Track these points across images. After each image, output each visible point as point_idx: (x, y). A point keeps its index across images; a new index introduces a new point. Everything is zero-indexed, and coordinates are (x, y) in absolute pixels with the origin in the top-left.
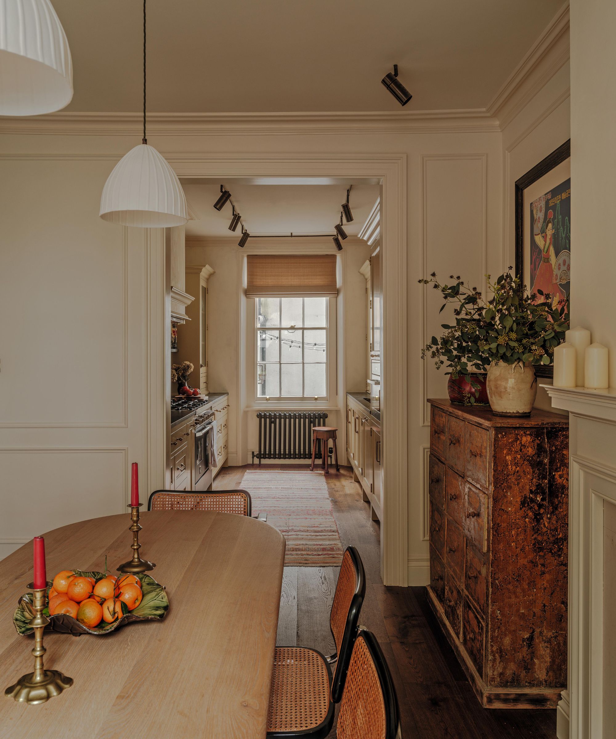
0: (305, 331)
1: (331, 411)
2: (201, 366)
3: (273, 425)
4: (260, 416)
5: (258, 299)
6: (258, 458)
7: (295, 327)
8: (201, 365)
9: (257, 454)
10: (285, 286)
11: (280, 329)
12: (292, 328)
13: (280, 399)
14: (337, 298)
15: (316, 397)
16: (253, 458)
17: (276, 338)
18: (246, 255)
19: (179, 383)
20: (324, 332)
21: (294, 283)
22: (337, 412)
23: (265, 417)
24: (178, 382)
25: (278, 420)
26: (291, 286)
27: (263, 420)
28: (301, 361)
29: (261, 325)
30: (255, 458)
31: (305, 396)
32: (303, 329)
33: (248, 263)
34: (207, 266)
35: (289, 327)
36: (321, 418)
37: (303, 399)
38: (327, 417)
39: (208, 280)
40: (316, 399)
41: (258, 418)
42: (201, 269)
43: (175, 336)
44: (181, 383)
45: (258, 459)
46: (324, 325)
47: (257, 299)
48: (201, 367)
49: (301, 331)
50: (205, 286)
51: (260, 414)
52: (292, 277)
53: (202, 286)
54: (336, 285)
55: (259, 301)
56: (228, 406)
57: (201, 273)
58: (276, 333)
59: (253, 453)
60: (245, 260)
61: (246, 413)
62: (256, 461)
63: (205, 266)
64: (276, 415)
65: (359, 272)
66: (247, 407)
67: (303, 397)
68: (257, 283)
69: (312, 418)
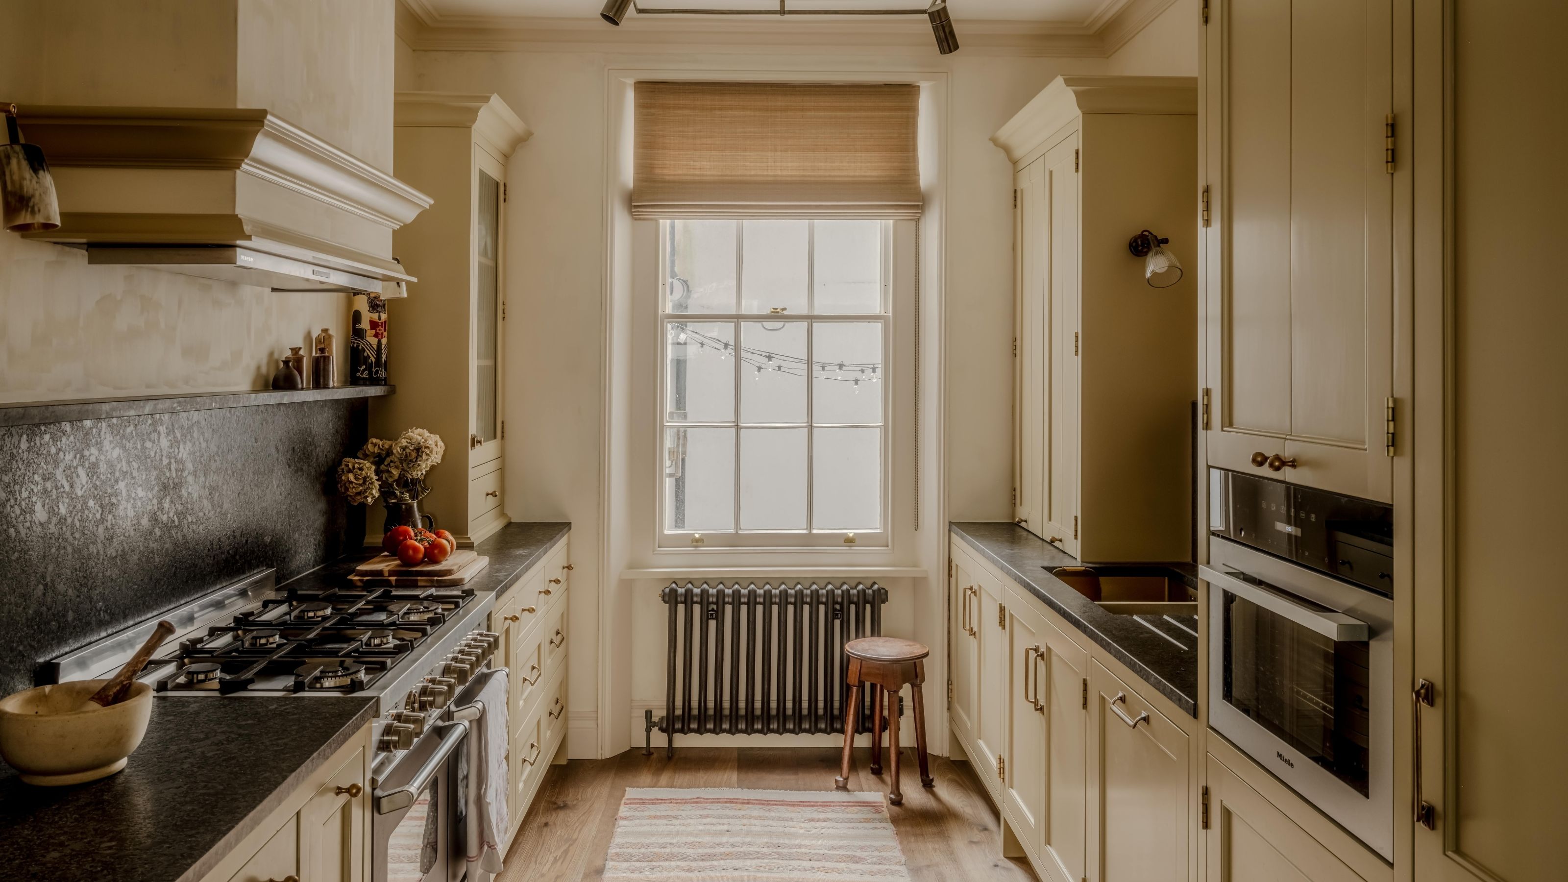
0: (816, 326)
1: (894, 580)
2: (475, 442)
3: (712, 624)
4: (671, 598)
5: (668, 221)
6: (662, 730)
7: (785, 313)
8: (473, 439)
9: (662, 718)
10: (755, 183)
11: (737, 318)
12: (777, 315)
13: (735, 541)
14: (917, 221)
15: (851, 533)
16: (648, 731)
17: (722, 347)
18: (631, 82)
19: (388, 507)
20: (878, 326)
21: (785, 173)
22: (918, 584)
23: (688, 599)
24: (386, 501)
25: (728, 609)
26: (775, 183)
27: (681, 608)
28: (803, 421)
29: (673, 307)
30: (655, 730)
31: (814, 531)
32: (811, 318)
33: (639, 106)
34: (495, 100)
35: (766, 311)
36: (866, 602)
37: (809, 540)
38: (884, 601)
39: (507, 158)
40: (849, 541)
41: (665, 602)
42: (474, 112)
43: (379, 342)
44: (397, 506)
45: (666, 735)
46: (876, 307)
47: (665, 224)
48: (473, 445)
49: (804, 325)
50: (494, 172)
51: (673, 592)
52: (779, 153)
53: (482, 173)
54: (916, 182)
55: (673, 227)
56: (569, 567)
57: (475, 127)
58: (725, 331)
59: (649, 714)
60: (630, 97)
61: (627, 587)
62: (659, 740)
63: (486, 99)
64: (724, 596)
65: (994, 141)
66: (631, 566)
67: (810, 534)
68: (666, 172)
69: (837, 603)
